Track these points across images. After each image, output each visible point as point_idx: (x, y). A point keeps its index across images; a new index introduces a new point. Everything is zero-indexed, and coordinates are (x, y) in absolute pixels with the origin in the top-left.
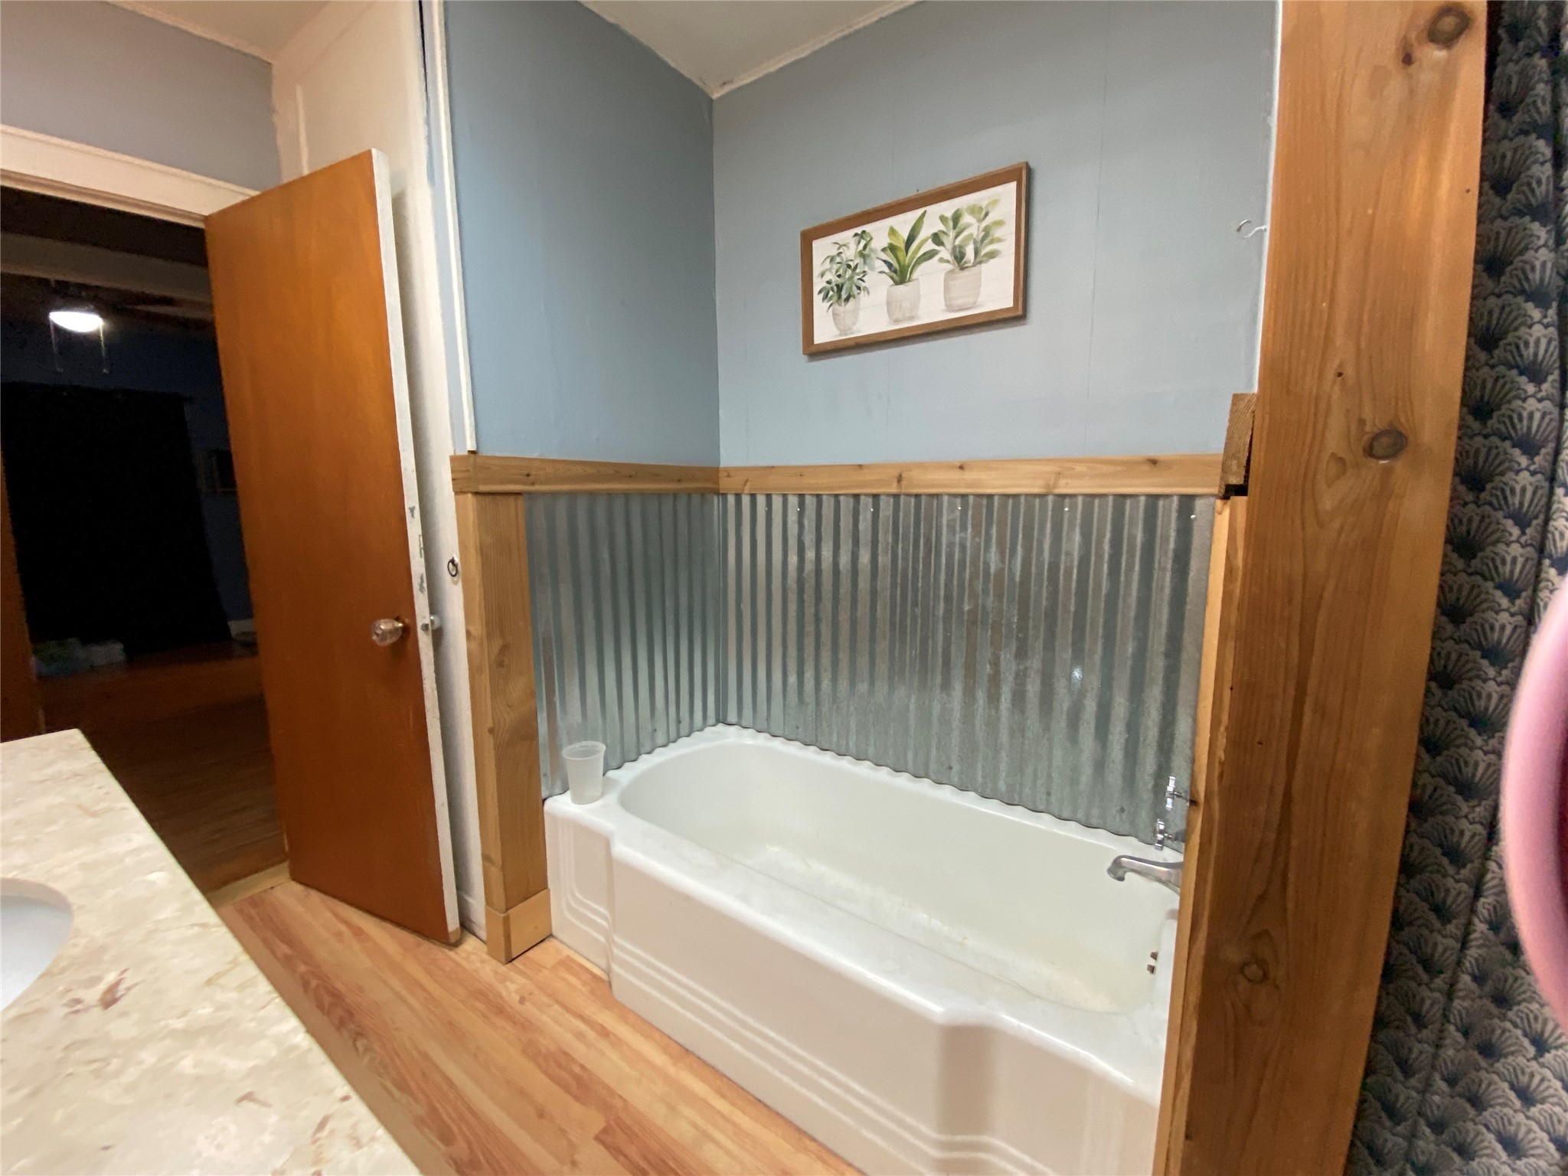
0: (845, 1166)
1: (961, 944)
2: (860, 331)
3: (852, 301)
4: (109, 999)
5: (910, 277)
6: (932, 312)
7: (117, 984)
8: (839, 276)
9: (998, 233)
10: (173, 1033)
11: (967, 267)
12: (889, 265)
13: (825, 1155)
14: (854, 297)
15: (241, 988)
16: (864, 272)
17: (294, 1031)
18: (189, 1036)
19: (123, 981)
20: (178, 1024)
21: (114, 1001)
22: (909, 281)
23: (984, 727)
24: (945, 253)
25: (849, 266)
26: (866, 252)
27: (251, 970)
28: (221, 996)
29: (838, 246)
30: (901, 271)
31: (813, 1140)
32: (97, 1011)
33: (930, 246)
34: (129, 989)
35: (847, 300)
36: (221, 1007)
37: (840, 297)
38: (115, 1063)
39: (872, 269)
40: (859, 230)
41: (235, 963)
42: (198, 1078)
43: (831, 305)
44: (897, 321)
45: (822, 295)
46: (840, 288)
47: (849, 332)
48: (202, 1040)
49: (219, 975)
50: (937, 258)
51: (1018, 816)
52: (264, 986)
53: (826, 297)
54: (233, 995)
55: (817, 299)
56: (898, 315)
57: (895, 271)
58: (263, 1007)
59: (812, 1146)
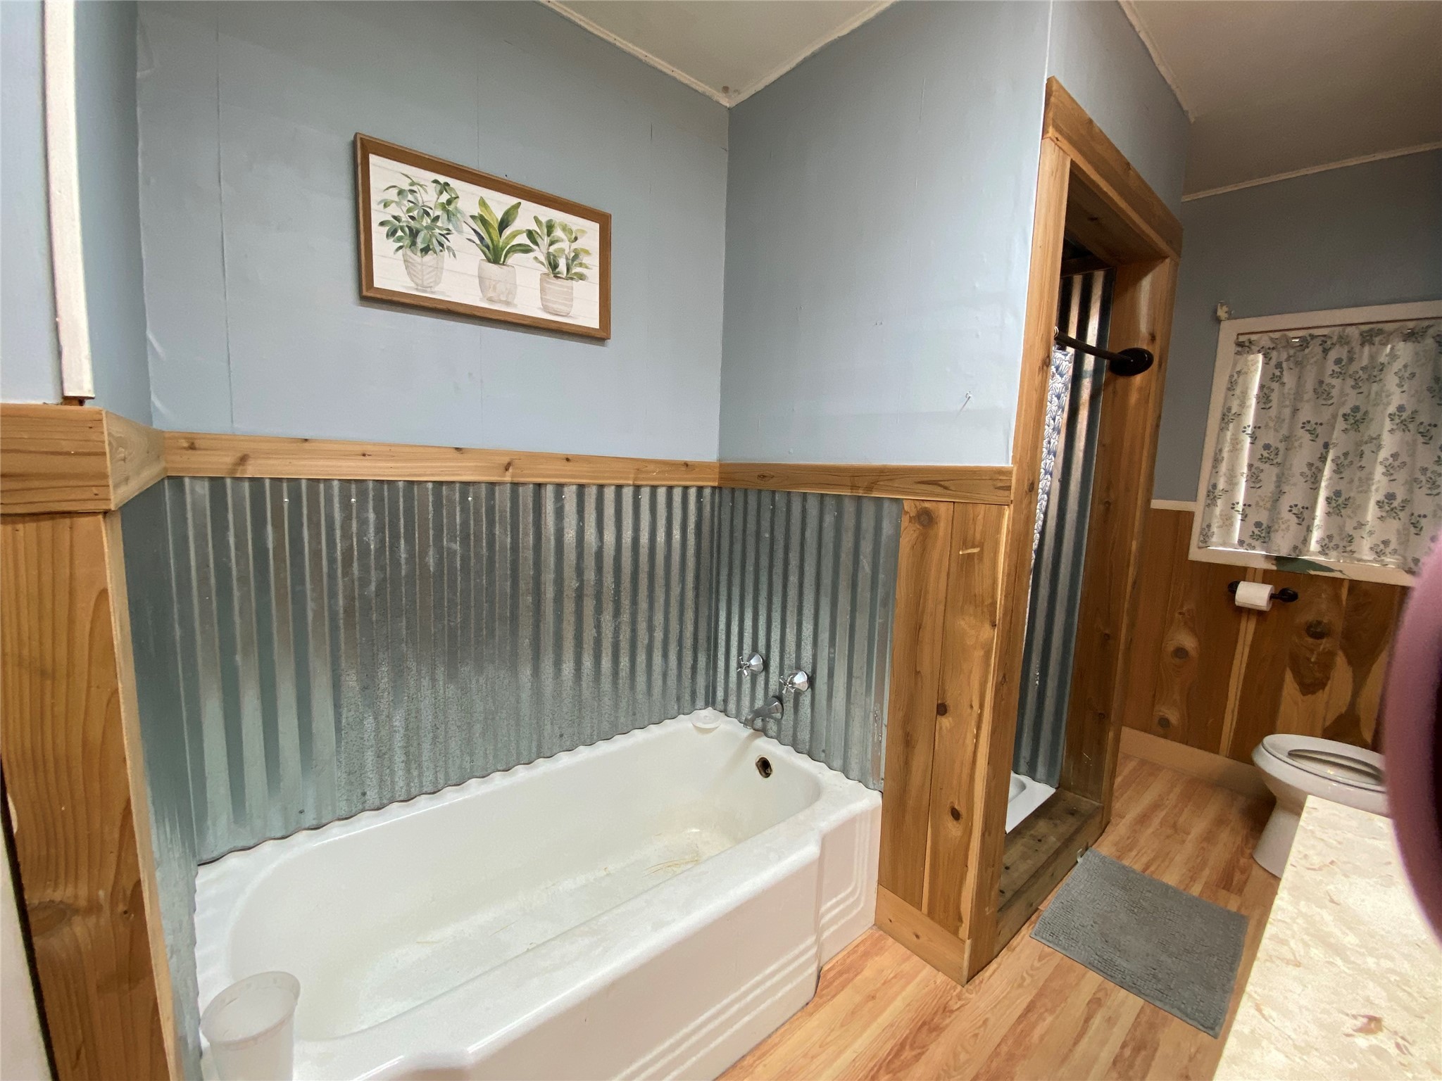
0: (770, 1041)
1: (608, 875)
2: (443, 293)
3: (430, 257)
4: (1373, 1024)
5: (504, 262)
6: (528, 305)
7: (1360, 1030)
8: (412, 218)
9: (585, 259)
10: (1346, 960)
11: (560, 278)
12: (481, 239)
13: (758, 1053)
14: (435, 252)
15: (1283, 942)
16: (448, 230)
17: (1282, 899)
18: (1337, 949)
19: (1355, 1028)
20: (1339, 962)
21: (1372, 1019)
22: (503, 264)
23: (591, 683)
24: (539, 253)
25: (428, 214)
26: (451, 208)
27: (1266, 943)
28: (1300, 950)
29: (410, 181)
30: (494, 249)
31: (743, 1057)
32: (1387, 1022)
33: (523, 239)
34: (1355, 1017)
35: (425, 250)
36: (1306, 945)
37: (413, 244)
38: (1393, 978)
39: (460, 232)
40: (442, 179)
41: (1270, 959)
42: (1350, 928)
43: (401, 247)
44: (491, 300)
45: (385, 229)
46: (414, 234)
47: (429, 289)
48: (1332, 940)
49: (1288, 962)
50: (531, 255)
51: (620, 742)
52: (1270, 930)
53: (392, 233)
54: (1292, 943)
55: (378, 233)
56: (491, 294)
57: (488, 247)
58: (1284, 922)
59: (749, 1060)
